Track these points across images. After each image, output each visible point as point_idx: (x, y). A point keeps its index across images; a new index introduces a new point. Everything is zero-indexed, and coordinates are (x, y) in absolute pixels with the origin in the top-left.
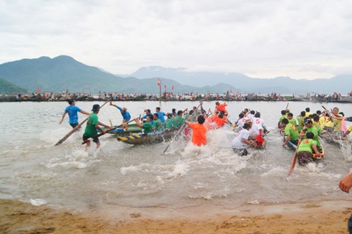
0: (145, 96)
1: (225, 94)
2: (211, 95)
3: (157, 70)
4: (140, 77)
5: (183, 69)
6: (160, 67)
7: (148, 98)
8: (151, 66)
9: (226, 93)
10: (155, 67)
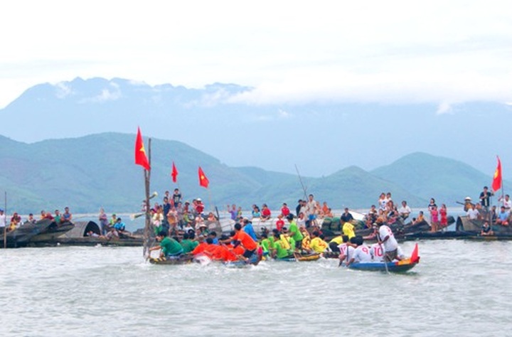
0: (65, 223)
1: (467, 205)
2: (401, 210)
3: (106, 94)
4: (26, 134)
5: (234, 89)
6: (123, 83)
7: (77, 233)
8: (78, 79)
9: (477, 200)
10: (99, 83)
